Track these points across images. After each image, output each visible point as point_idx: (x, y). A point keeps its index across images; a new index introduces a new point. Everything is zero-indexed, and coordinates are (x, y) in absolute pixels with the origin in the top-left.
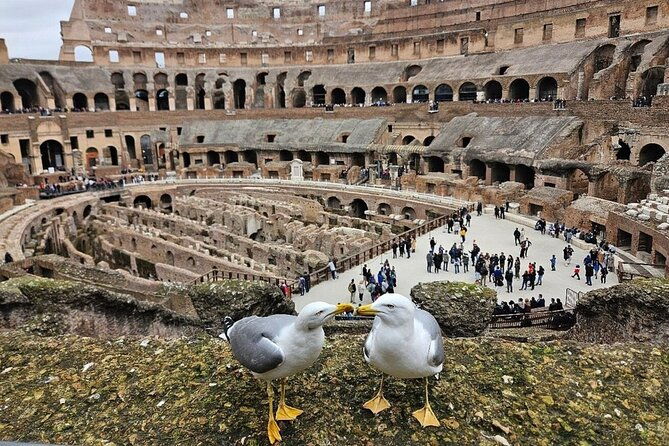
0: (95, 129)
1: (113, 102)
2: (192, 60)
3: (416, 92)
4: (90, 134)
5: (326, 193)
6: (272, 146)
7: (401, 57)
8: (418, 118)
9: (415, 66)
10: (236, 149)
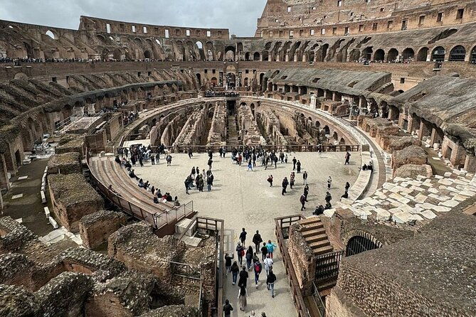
0: (250, 69)
1: (261, 56)
2: (307, 34)
3: (436, 53)
4: (247, 72)
5: (316, 118)
6: (315, 85)
7: (444, 23)
8: (424, 74)
9: (454, 30)
10: (297, 85)
